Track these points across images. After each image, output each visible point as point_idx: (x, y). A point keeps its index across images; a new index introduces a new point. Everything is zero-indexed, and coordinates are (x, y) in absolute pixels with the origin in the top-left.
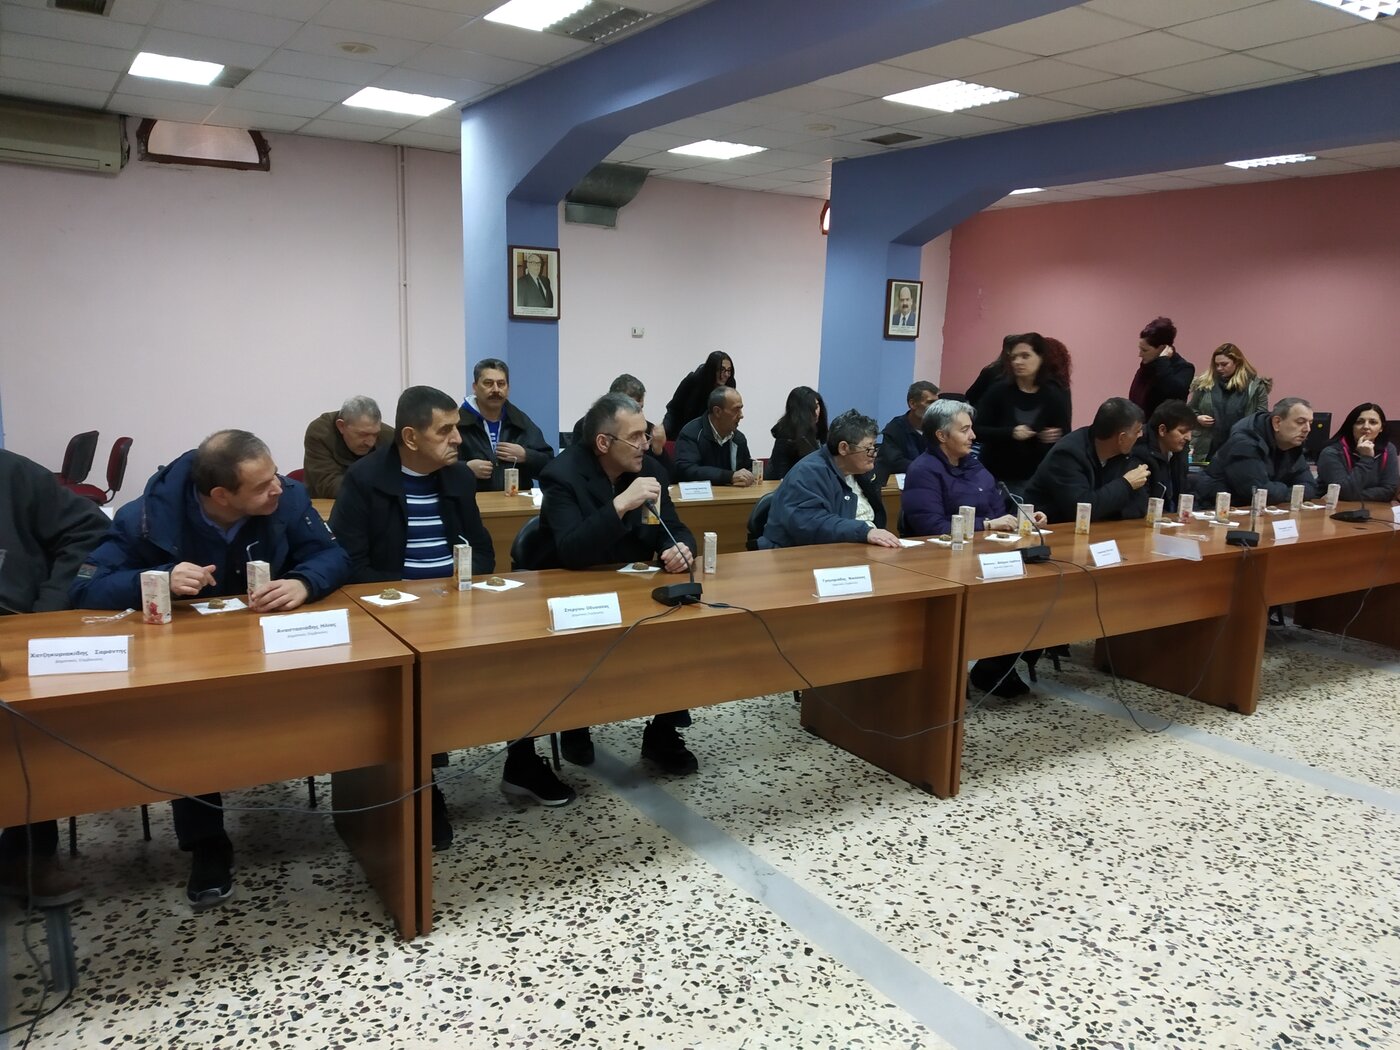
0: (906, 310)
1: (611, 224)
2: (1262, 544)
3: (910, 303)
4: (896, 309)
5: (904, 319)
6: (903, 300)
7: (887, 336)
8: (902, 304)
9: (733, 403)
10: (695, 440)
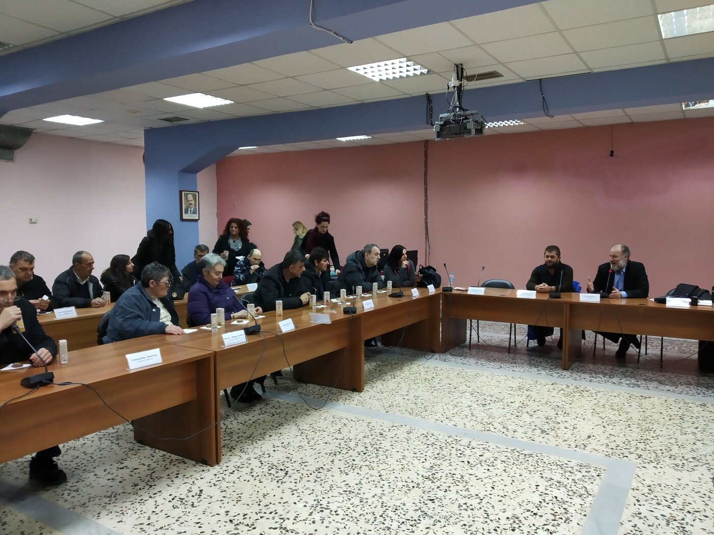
0: (191, 206)
1: (11, 159)
2: (358, 312)
3: (193, 202)
4: (186, 205)
5: (191, 210)
6: (189, 201)
7: (182, 220)
8: (189, 203)
9: (87, 261)
10: (65, 283)
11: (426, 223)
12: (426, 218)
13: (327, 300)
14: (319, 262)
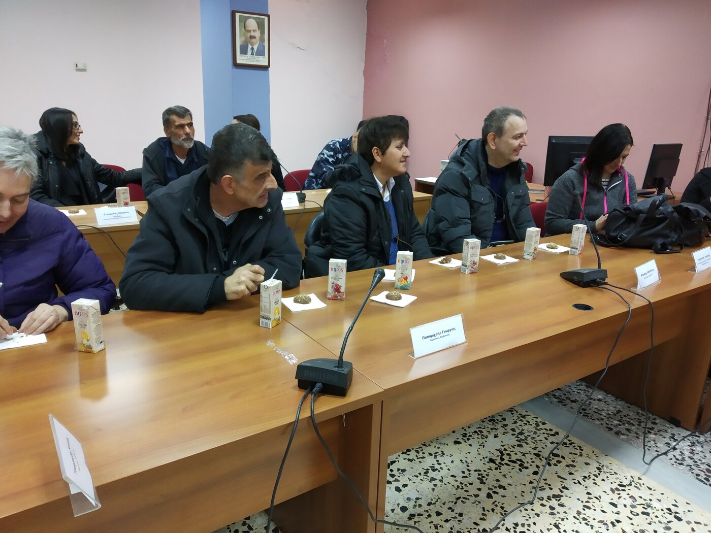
0: (254, 40)
3: (257, 34)
4: (243, 39)
5: (252, 49)
6: (249, 31)
7: (235, 65)
8: (249, 35)
13: (337, 285)
14: (383, 152)
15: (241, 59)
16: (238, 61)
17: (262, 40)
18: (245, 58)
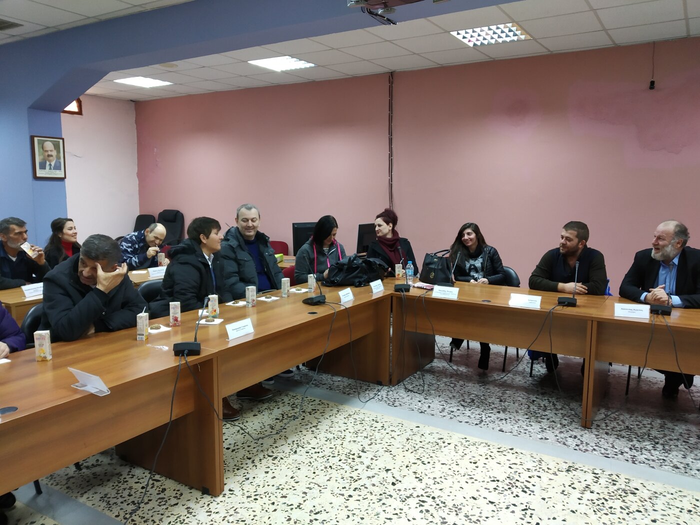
0: (51, 158)
3: (54, 153)
4: (42, 157)
5: (50, 165)
6: (47, 151)
7: (36, 178)
8: (46, 154)
11: (391, 186)
12: (391, 180)
13: (175, 317)
14: (208, 238)
15: (40, 173)
16: (38, 175)
17: (58, 158)
18: (44, 172)
